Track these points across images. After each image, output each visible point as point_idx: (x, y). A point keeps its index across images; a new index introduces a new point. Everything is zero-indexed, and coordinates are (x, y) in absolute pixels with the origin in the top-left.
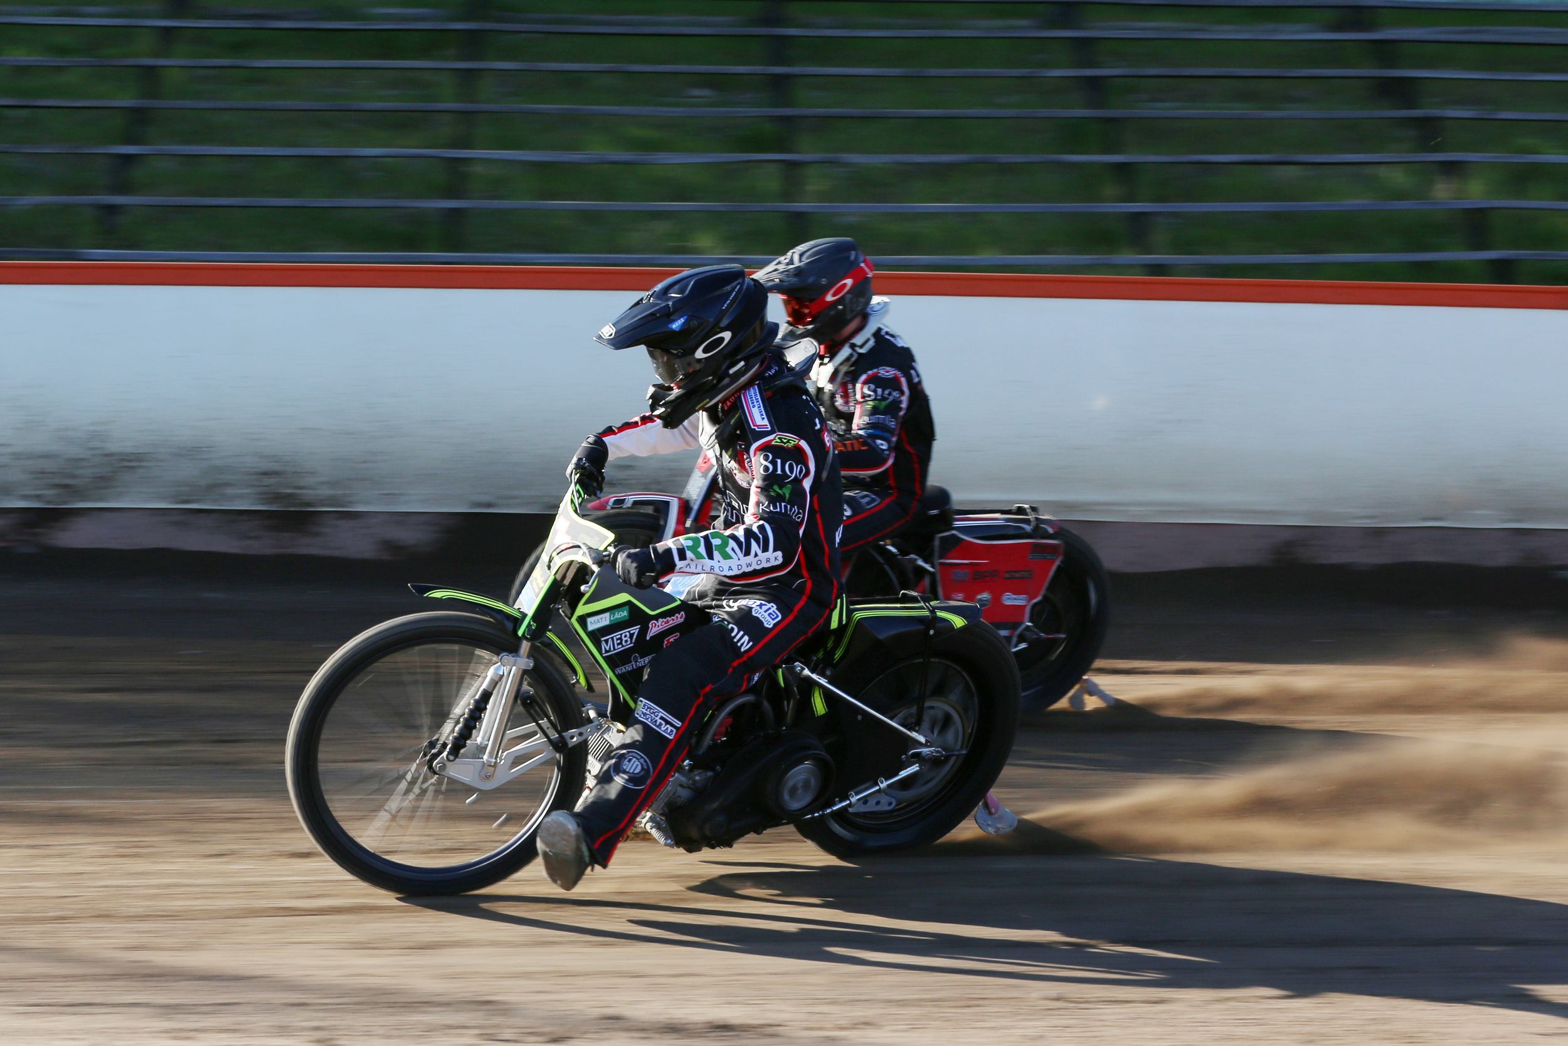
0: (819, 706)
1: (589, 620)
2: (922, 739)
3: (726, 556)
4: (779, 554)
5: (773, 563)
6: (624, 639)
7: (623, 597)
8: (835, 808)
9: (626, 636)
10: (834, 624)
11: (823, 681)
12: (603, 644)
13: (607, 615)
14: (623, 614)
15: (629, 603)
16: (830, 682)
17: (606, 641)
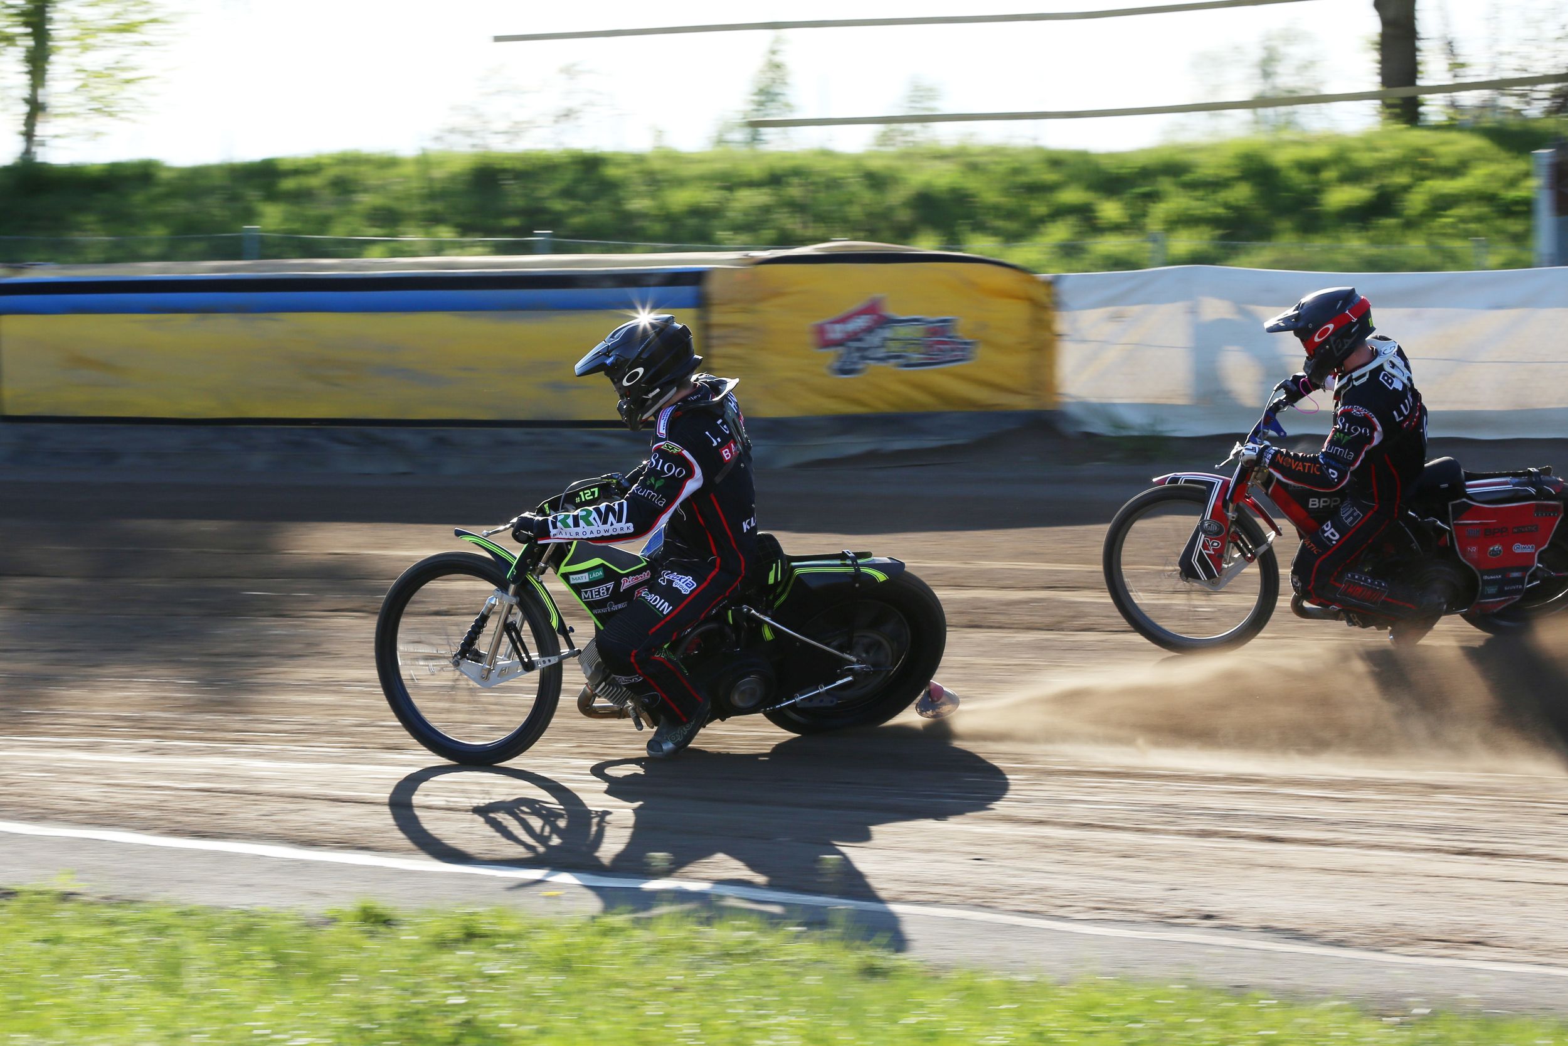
0: (768, 634)
1: (571, 577)
2: (854, 659)
3: (589, 524)
4: (631, 525)
5: (626, 531)
6: (602, 592)
7: (597, 561)
8: (782, 705)
9: (603, 589)
10: (771, 581)
11: (767, 619)
12: (583, 594)
13: (586, 574)
14: (599, 574)
15: (602, 565)
16: (772, 620)
17: (586, 592)
